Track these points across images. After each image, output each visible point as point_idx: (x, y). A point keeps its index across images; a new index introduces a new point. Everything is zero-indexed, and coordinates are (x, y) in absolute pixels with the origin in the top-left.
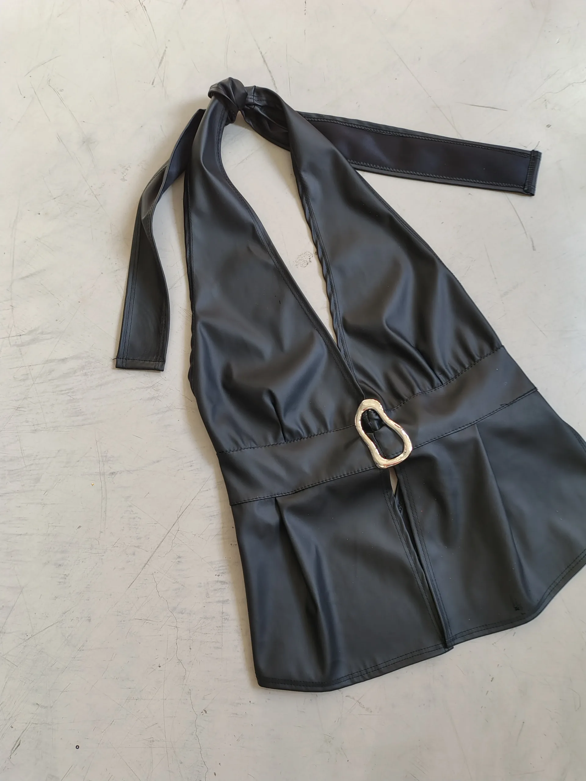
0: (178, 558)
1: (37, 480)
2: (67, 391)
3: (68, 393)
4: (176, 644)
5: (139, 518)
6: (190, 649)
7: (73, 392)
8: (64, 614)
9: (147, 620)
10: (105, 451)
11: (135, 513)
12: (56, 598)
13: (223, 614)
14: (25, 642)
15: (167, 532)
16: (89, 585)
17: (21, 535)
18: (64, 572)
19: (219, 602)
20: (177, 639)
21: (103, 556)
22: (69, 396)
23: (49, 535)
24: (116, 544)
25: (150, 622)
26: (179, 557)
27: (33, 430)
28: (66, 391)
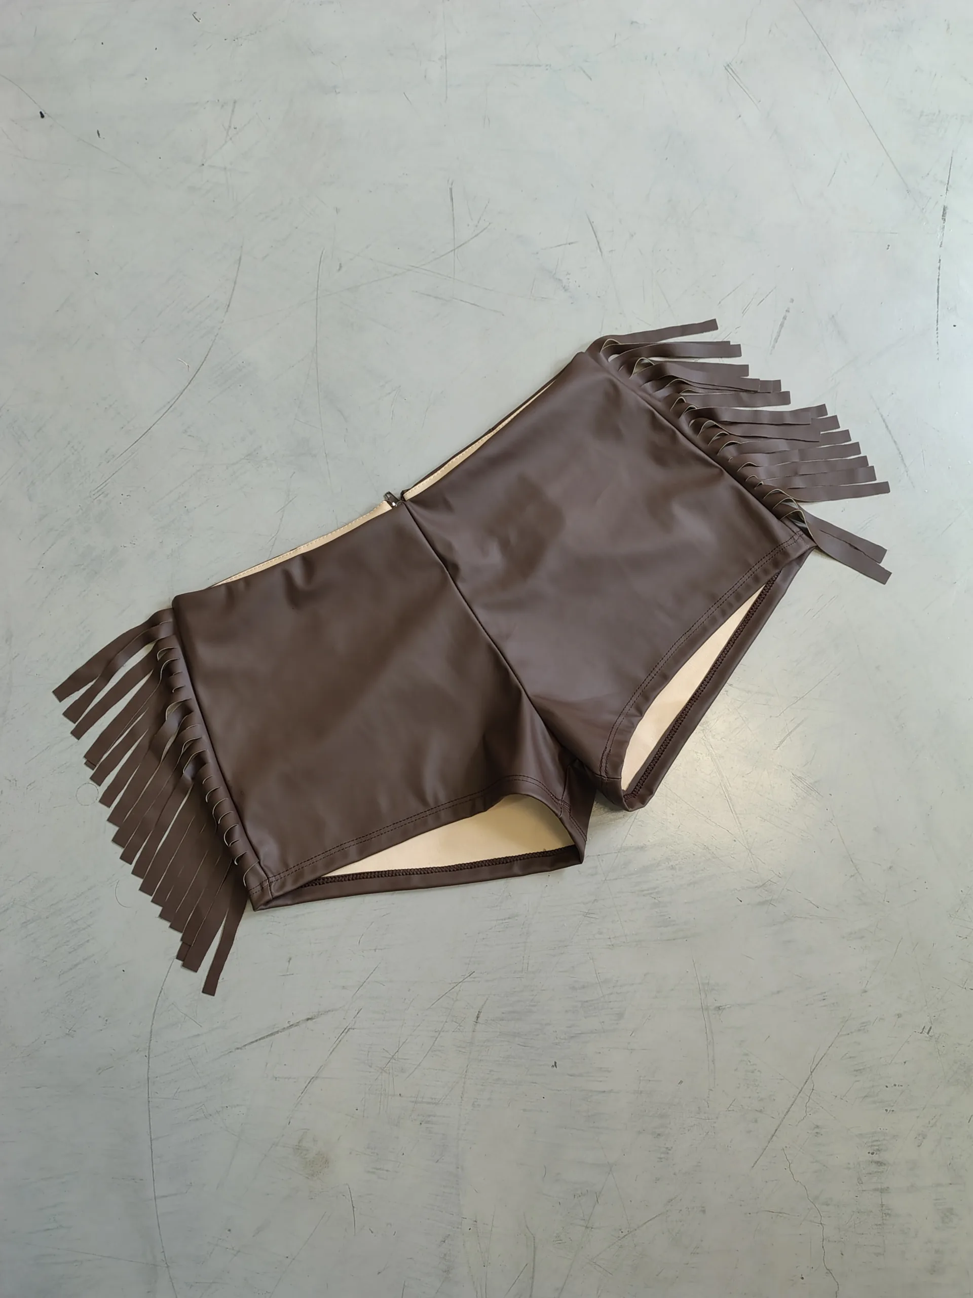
0: (815, 1128)
1: (620, 1016)
2: (650, 892)
3: (651, 893)
4: (823, 1247)
5: (759, 1071)
6: (842, 1254)
7: (657, 893)
8: (669, 1202)
9: (780, 1213)
10: (706, 977)
11: (753, 1065)
12: (658, 1179)
13: (882, 1207)
14: (620, 1242)
15: (799, 1091)
16: (699, 1163)
17: (604, 1092)
18: (665, 1144)
19: (876, 1190)
20: (823, 1241)
21: (715, 1123)
22: (653, 897)
23: (641, 1092)
24: (731, 1106)
25: (785, 1215)
26: (817, 1127)
27: (610, 945)
28: (648, 890)
